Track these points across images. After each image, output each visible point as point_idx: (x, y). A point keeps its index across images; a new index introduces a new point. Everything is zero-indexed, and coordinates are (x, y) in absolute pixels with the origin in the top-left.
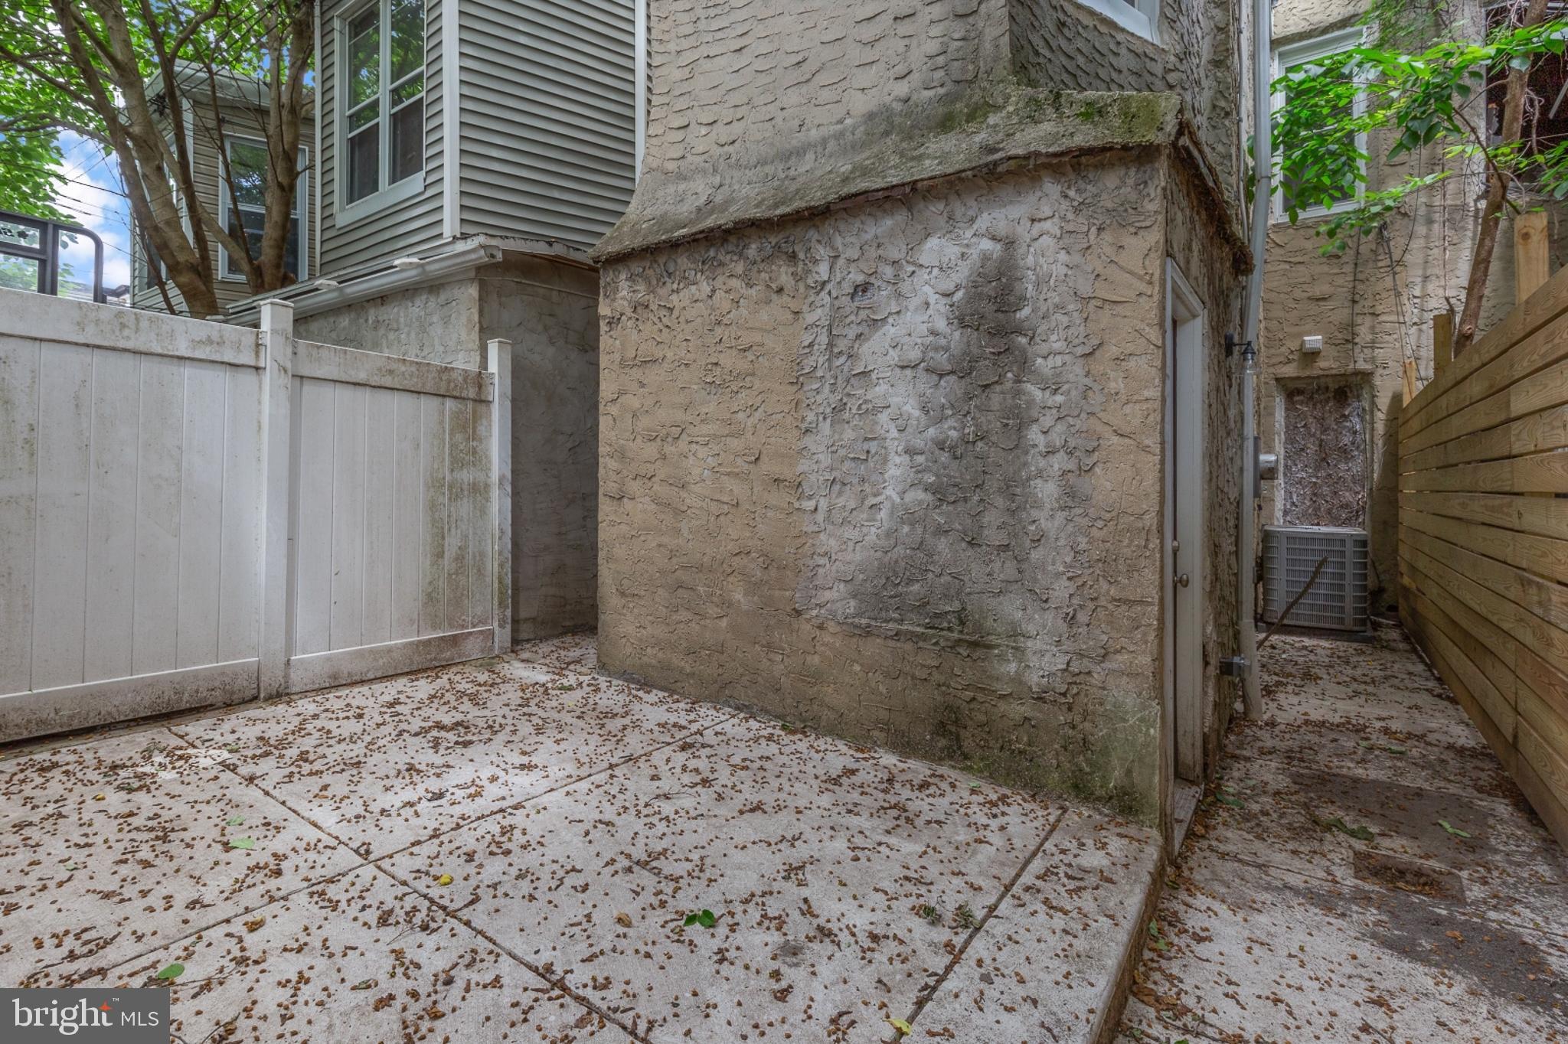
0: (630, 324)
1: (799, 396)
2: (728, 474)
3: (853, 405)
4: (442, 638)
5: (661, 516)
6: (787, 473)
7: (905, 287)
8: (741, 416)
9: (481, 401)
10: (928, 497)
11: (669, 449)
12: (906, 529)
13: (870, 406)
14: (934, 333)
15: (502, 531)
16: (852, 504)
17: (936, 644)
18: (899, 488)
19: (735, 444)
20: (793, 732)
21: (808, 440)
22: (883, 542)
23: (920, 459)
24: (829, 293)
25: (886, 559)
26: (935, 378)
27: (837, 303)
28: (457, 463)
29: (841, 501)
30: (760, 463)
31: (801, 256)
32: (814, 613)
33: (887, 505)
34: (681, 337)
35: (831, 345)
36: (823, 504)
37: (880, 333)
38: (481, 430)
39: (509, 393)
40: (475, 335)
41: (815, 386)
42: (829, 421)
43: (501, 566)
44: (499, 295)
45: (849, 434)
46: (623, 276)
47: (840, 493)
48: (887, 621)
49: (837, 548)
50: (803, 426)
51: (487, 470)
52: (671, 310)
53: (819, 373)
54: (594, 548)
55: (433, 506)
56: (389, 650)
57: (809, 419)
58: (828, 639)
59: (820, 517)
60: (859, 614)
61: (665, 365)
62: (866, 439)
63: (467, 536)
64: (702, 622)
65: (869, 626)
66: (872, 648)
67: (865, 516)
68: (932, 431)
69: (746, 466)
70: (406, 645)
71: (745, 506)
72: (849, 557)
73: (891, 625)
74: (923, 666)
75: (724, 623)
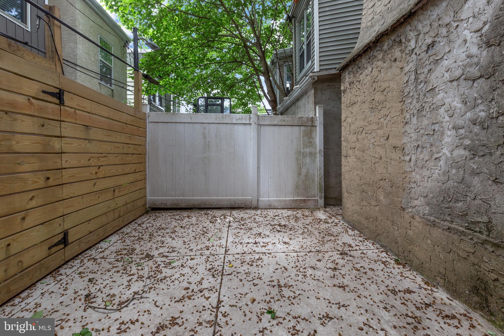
0: (349, 91)
1: (403, 107)
2: (378, 145)
3: (427, 106)
4: (301, 200)
5: (357, 163)
6: (399, 144)
7: (453, 37)
8: (382, 120)
9: (313, 126)
10: (467, 153)
11: (360, 137)
12: (454, 171)
13: (435, 106)
14: (470, 56)
15: (320, 168)
16: (427, 158)
17: (471, 239)
18: (450, 148)
19: (380, 132)
20: (399, 264)
21: (407, 128)
22: (442, 178)
23: (462, 131)
24: (416, 54)
25: (443, 187)
26: (471, 83)
27: (419, 57)
28: (305, 146)
29: (421, 156)
30: (389, 139)
31: (403, 40)
32: (410, 210)
33: (443, 158)
34: (363, 91)
35: (416, 79)
36: (414, 158)
37: (440, 66)
38: (313, 135)
39: (323, 122)
40: (313, 105)
41: (409, 101)
42: (416, 117)
43: (320, 179)
44: (321, 91)
45: (425, 122)
46: (347, 74)
47: (421, 152)
48: (444, 221)
49: (420, 180)
50: (405, 121)
51: (316, 148)
52: (360, 81)
53: (411, 94)
54: (340, 175)
55: (297, 159)
56: (285, 201)
57: (407, 117)
58: (416, 224)
59: (412, 164)
60: (430, 215)
61: (358, 104)
62: (433, 124)
63: (308, 169)
64: (370, 207)
65: (434, 221)
66: (437, 233)
67: (432, 164)
68: (469, 115)
69: (384, 141)
70: (289, 200)
71: (384, 159)
72: (425, 184)
73: (446, 223)
74: (464, 250)
75: (377, 208)
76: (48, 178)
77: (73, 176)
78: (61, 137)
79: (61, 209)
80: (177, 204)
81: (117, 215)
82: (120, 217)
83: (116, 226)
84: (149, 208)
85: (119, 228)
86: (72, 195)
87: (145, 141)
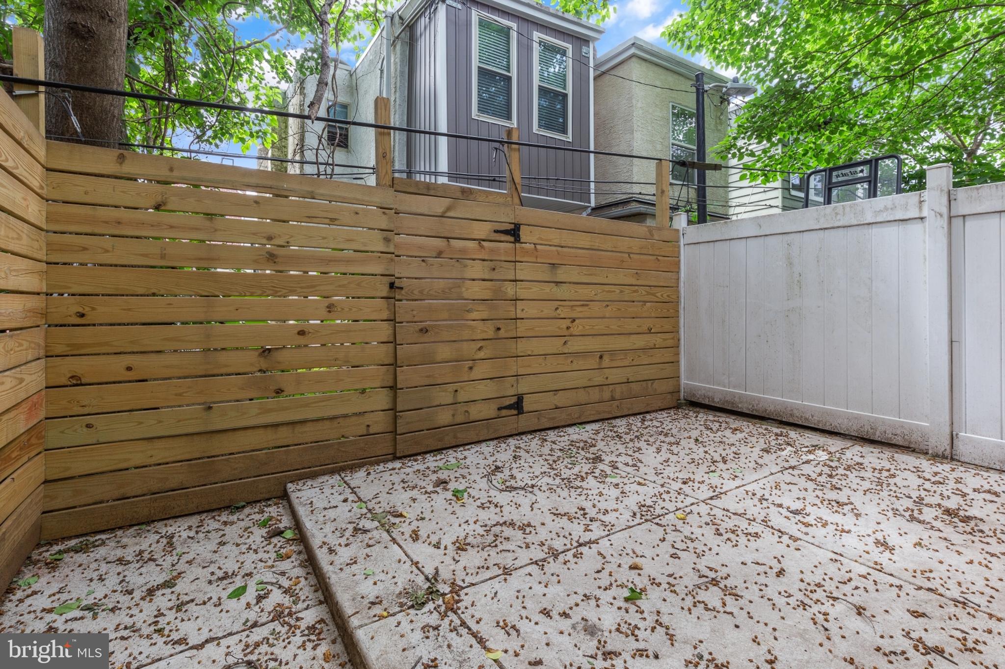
76: (499, 329)
77: (532, 329)
78: (515, 281)
79: (513, 367)
80: (733, 403)
81: (607, 395)
82: (613, 399)
83: (604, 412)
84: (685, 400)
85: (611, 416)
86: (530, 353)
87: (678, 279)
